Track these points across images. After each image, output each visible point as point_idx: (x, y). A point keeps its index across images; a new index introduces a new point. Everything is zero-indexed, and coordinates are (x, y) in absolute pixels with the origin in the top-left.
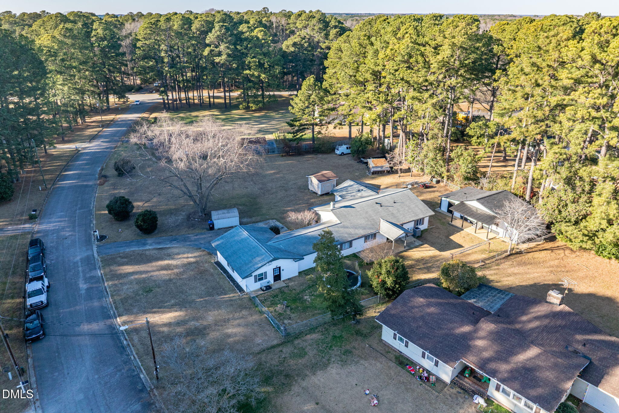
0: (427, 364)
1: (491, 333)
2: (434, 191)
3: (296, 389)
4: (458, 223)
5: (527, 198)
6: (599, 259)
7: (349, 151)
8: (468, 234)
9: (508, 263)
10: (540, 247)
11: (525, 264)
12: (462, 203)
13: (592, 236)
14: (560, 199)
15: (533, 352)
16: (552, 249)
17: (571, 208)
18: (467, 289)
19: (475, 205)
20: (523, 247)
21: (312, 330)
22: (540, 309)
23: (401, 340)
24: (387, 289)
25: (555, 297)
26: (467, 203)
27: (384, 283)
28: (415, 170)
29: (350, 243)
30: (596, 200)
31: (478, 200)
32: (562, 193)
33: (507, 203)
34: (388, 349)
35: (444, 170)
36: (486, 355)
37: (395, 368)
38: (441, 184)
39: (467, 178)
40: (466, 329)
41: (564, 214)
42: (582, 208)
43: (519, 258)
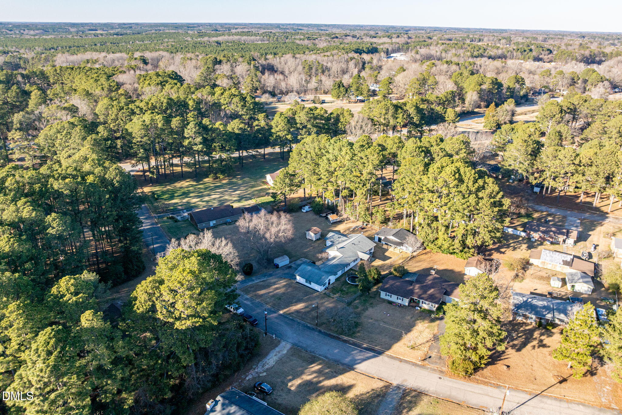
0: (400, 301)
1: (419, 287)
2: (367, 231)
3: (362, 317)
4: (385, 247)
5: (411, 230)
6: (443, 254)
7: (310, 209)
8: (391, 252)
9: (411, 262)
10: (421, 253)
11: (420, 261)
12: (386, 238)
13: (440, 248)
14: (426, 232)
15: (432, 290)
16: (426, 253)
17: (431, 235)
18: (403, 275)
19: (392, 238)
20: (415, 254)
21: (355, 300)
22: (430, 278)
23: (389, 295)
24: (375, 280)
25: (433, 272)
26: (388, 237)
27: (373, 278)
28: (352, 219)
29: (349, 264)
30: (440, 233)
31: (393, 235)
32: (426, 230)
33: (407, 237)
34: (384, 300)
35: (369, 219)
36: (420, 293)
37: (389, 306)
38: (369, 226)
39: (382, 223)
40: (411, 287)
41: (428, 238)
42: (435, 235)
43: (414, 259)
